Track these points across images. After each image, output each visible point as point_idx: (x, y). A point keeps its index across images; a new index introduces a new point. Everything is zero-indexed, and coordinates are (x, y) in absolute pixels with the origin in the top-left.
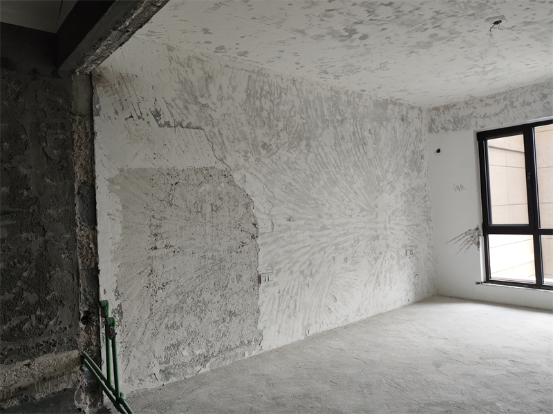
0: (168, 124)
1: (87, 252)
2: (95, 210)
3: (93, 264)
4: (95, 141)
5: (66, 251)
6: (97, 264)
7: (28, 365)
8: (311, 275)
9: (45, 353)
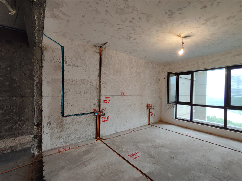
0: (70, 65)
1: (38, 104)
2: (42, 91)
3: (40, 108)
4: (43, 69)
5: (30, 104)
6: (42, 108)
7: (15, 139)
8: (119, 114)
9: (21, 136)
